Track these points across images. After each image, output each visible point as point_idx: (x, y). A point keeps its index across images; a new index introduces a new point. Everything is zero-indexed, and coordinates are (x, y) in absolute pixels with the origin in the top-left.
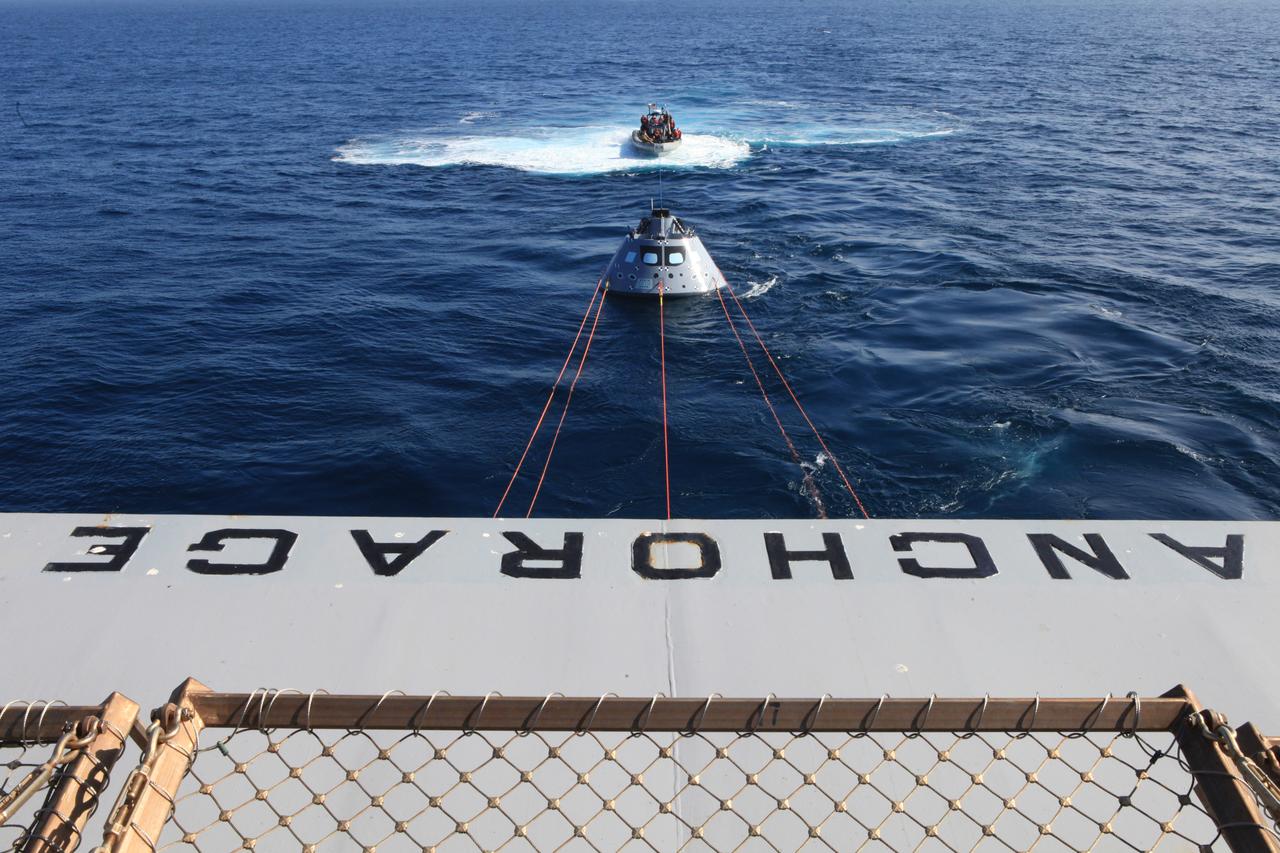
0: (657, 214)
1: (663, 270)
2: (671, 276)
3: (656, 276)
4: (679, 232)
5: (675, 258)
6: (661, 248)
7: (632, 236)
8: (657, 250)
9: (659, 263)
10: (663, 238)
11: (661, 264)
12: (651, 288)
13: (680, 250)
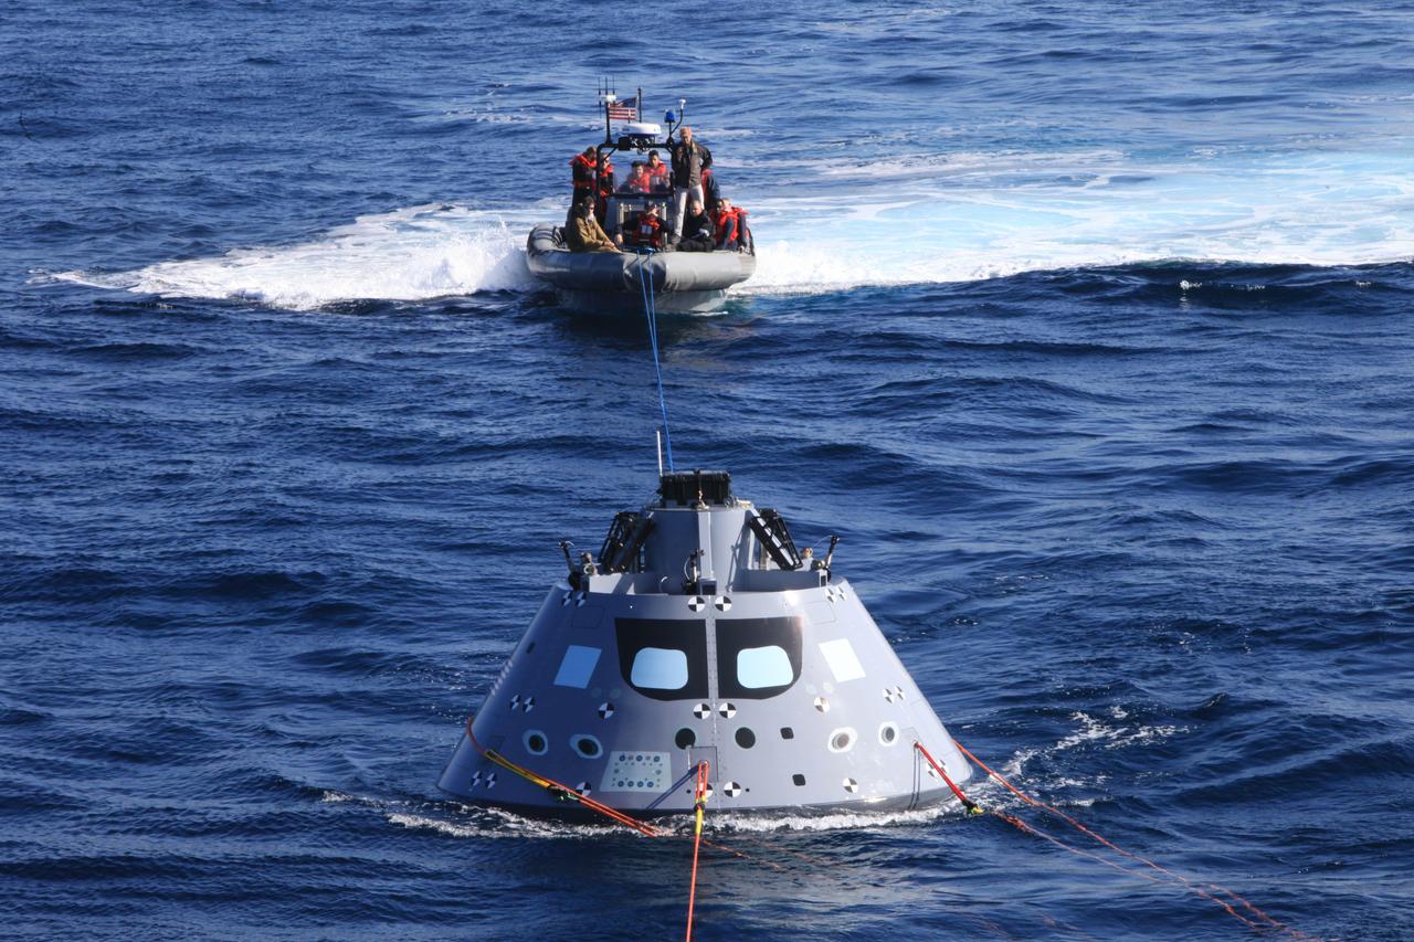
0: (679, 491)
1: (714, 717)
2: (745, 738)
3: (685, 738)
4: (771, 565)
5: (759, 665)
6: (702, 623)
7: (578, 581)
8: (684, 636)
9: (696, 688)
10: (710, 589)
11: (704, 694)
12: (665, 785)
13: (777, 632)
